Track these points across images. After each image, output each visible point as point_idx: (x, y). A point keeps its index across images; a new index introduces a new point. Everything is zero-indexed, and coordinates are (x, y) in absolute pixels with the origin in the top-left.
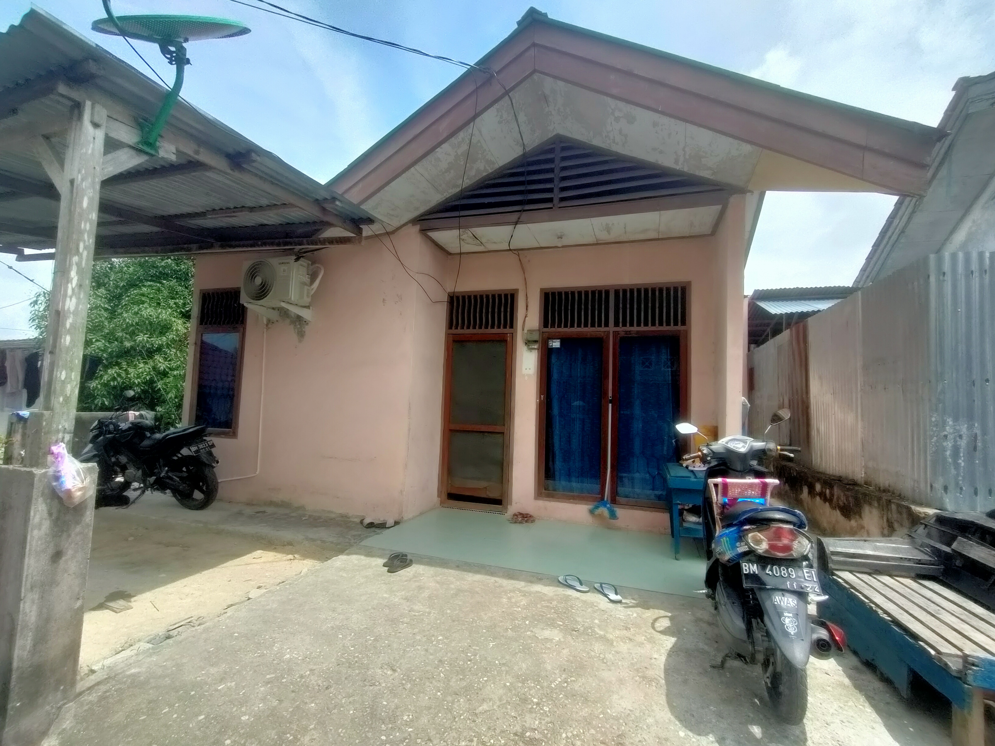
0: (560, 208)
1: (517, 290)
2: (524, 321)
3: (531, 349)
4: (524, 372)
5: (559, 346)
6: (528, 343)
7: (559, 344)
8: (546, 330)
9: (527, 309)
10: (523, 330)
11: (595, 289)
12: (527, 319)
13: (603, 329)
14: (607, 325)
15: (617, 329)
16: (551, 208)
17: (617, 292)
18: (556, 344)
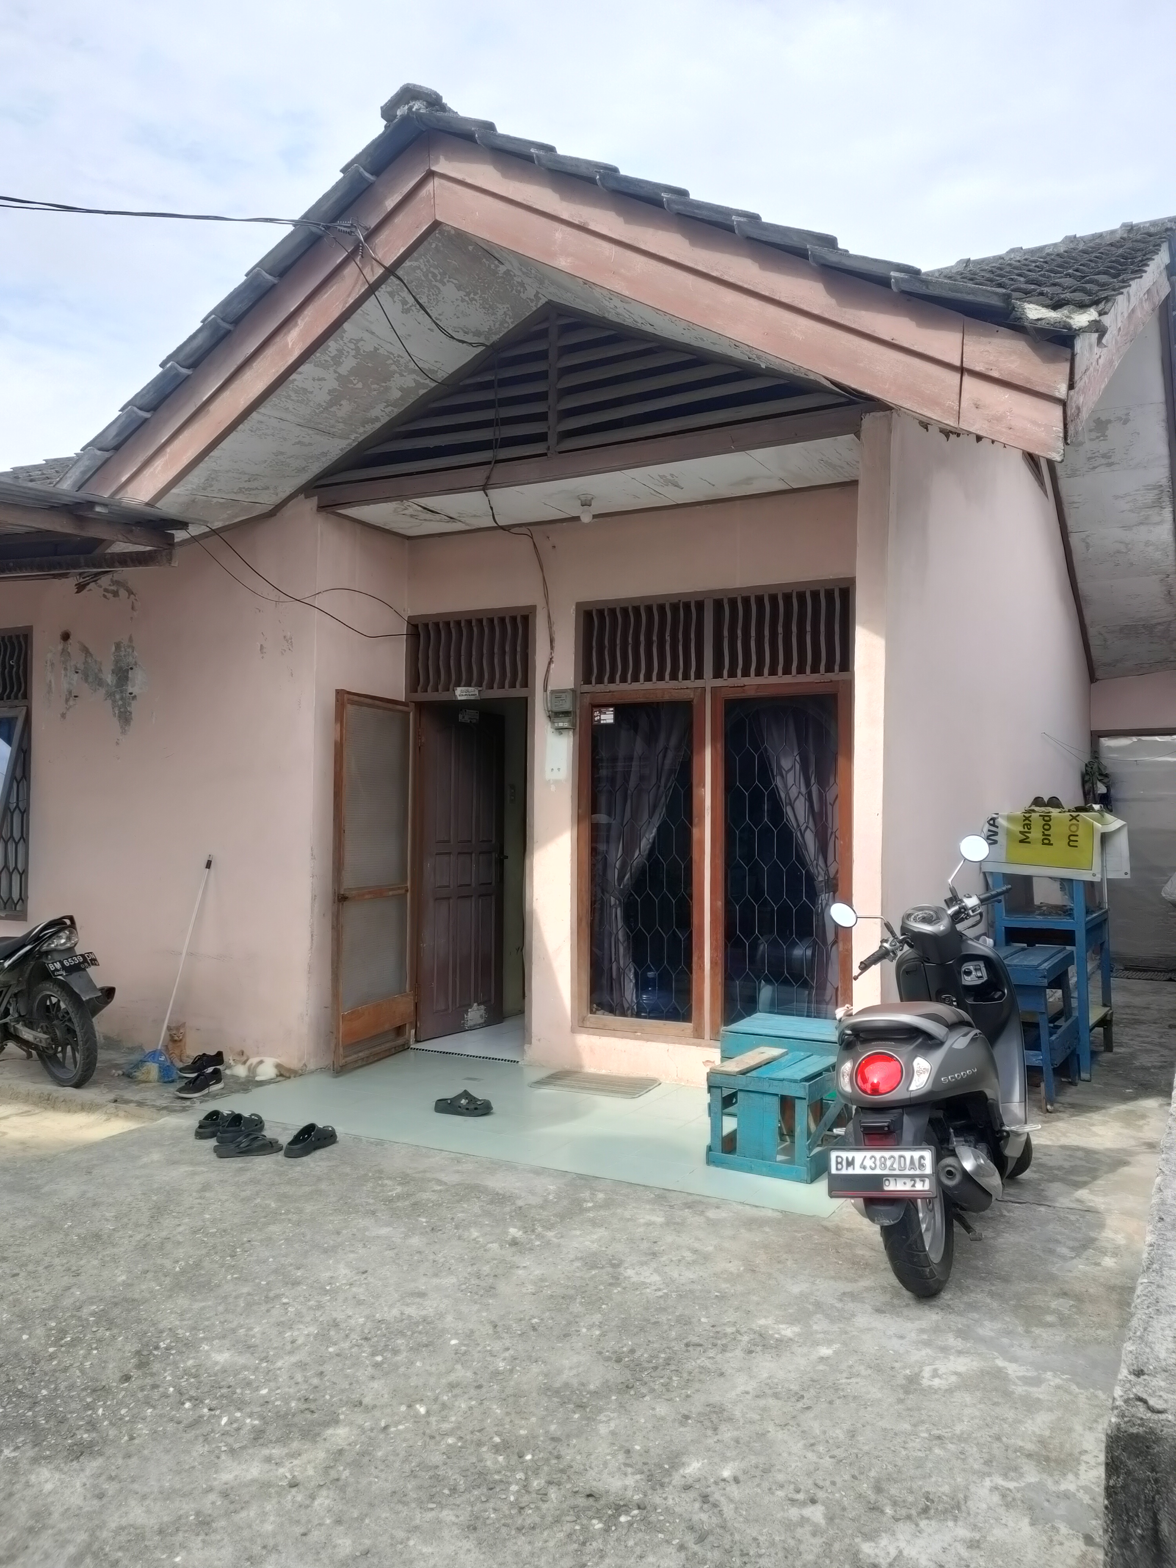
0: (560, 453)
1: (533, 608)
2: (548, 671)
3: (560, 730)
4: (549, 776)
5: (612, 721)
6: (554, 715)
7: (612, 716)
8: (587, 688)
9: (552, 648)
10: (545, 690)
11: (676, 601)
12: (553, 666)
13: (693, 683)
14: (699, 675)
15: (719, 682)
16: (545, 455)
17: (718, 605)
18: (608, 717)
